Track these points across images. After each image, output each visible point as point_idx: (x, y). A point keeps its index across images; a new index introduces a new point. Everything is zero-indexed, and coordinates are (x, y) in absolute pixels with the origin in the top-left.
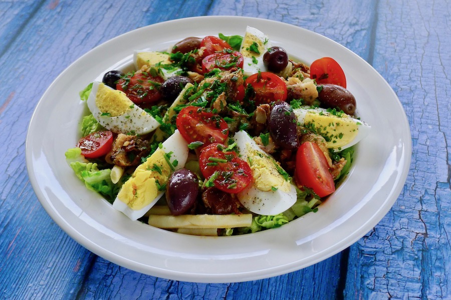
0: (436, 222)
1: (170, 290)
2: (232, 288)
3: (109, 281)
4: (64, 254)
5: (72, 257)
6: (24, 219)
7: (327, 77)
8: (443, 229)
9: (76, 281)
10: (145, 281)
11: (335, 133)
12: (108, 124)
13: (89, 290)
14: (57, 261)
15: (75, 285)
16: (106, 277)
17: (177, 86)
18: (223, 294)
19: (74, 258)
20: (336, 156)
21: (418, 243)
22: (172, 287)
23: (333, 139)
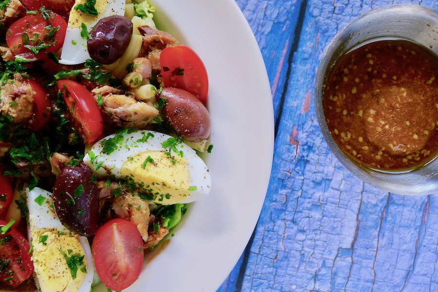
7: (183, 74)
11: (161, 192)
23: (159, 197)
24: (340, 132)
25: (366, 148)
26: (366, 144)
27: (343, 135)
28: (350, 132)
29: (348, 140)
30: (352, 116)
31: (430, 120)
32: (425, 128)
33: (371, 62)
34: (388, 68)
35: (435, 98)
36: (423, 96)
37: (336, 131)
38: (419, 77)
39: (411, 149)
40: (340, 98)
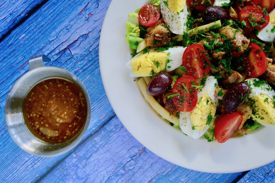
1: (133, 158)
2: (159, 176)
3: (111, 134)
4: (101, 105)
5: (103, 110)
6: (94, 71)
9: (98, 124)
10: (126, 145)
11: (260, 115)
13: (101, 133)
14: (96, 107)
15: (97, 126)
16: (111, 131)
17: (212, 18)
18: (153, 175)
19: (104, 111)
22: (135, 157)
24: (65, 135)
25: (75, 124)
26: (73, 124)
27: (67, 134)
28: (66, 131)
29: (70, 132)
30: (59, 129)
31: (65, 91)
32: (68, 94)
33: (35, 115)
34: (38, 108)
35: (55, 87)
36: (54, 92)
37: (65, 137)
38: (44, 93)
39: (77, 102)
40: (49, 133)
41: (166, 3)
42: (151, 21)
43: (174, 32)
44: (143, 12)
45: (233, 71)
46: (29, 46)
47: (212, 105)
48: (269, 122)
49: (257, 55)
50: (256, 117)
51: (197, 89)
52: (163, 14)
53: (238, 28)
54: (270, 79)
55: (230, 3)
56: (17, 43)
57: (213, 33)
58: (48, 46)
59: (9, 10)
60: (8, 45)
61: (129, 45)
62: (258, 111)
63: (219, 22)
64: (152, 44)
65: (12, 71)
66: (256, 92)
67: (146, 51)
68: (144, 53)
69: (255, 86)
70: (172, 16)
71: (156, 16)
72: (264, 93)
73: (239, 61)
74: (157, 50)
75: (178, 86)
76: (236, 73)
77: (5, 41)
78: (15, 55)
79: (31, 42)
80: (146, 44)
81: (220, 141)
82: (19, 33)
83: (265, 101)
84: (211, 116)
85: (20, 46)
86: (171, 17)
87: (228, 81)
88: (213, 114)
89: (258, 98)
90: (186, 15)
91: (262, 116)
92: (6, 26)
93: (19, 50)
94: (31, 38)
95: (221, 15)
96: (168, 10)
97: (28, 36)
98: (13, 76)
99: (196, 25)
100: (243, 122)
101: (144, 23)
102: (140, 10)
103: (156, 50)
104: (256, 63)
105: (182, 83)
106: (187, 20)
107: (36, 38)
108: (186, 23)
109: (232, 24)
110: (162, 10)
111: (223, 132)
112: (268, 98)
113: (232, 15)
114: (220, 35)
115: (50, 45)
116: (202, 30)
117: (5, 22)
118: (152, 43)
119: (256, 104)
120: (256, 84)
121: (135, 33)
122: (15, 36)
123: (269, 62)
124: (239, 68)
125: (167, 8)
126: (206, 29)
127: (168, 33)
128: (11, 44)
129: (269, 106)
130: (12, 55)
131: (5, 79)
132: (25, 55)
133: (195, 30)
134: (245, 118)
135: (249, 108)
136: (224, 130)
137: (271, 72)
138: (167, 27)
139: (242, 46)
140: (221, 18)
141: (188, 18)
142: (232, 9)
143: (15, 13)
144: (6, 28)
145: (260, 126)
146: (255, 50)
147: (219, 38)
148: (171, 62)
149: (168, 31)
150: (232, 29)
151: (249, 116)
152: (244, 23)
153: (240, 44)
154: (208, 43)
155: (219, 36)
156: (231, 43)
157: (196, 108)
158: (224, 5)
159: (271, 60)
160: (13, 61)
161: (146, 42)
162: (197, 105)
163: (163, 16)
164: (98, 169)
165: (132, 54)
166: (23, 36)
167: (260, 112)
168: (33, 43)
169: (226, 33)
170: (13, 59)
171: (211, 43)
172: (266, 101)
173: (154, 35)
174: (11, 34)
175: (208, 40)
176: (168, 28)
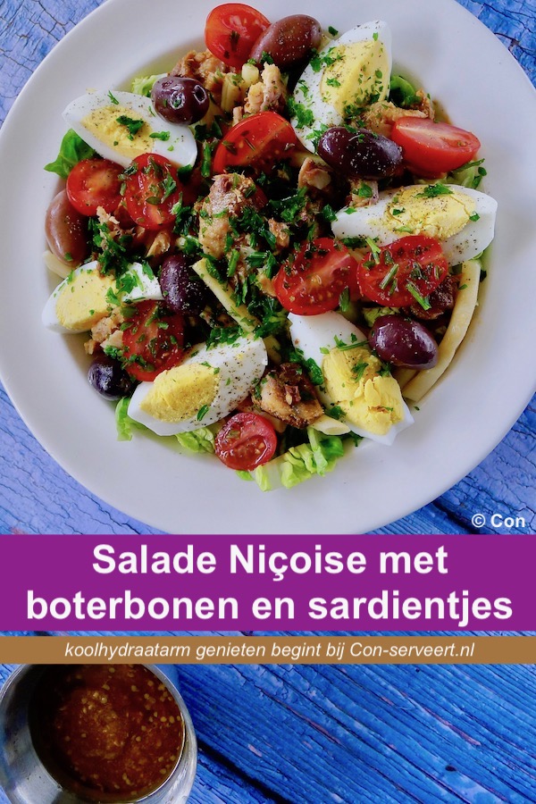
0: (498, 16)
7: (238, 35)
8: (514, 15)
11: (371, 82)
12: (219, 414)
17: (194, 286)
20: (397, 96)
21: (523, 59)
23: (377, 88)
33: (163, 719)
34: (151, 736)
41: (201, 412)
42: (261, 430)
43: (265, 363)
44: (243, 461)
45: (299, 184)
46: (271, 728)
47: (400, 200)
48: (381, 54)
49: (241, 145)
50: (381, 89)
51: (380, 248)
52: (230, 408)
53: (194, 217)
54: (281, 96)
55: (140, 262)
56: (275, 759)
57: (230, 269)
58: (259, 682)
59: (201, 794)
60: (286, 779)
61: (337, 461)
62: (366, 91)
63: (199, 267)
64: (314, 404)
65: (345, 757)
66: (326, 114)
67: (336, 413)
68: (344, 414)
69: (313, 121)
70: (227, 384)
71: (242, 424)
72: (320, 94)
73: (269, 183)
74: (323, 386)
75: (391, 297)
76: (303, 175)
77: (278, 788)
78: (306, 758)
79: (260, 726)
80: (319, 417)
81: (475, 144)
82: (248, 758)
83: (338, 85)
84: (426, 190)
85: (280, 750)
86: (231, 384)
87: (327, 186)
88: (420, 188)
89: (336, 103)
90: (209, 352)
91: (373, 78)
92: (242, 794)
93: (291, 751)
94: (251, 727)
95: (179, 269)
96: (215, 400)
97: (249, 736)
98: (359, 752)
99: (223, 318)
100: (407, 113)
101: (269, 446)
102: (240, 470)
103: (322, 389)
104: (259, 143)
105: (380, 290)
106: (219, 345)
107: (248, 717)
108: (229, 343)
109: (189, 237)
110: (220, 416)
111: (451, 146)
112: (326, 80)
113: (165, 247)
114: (229, 251)
115: (255, 678)
116: (233, 298)
117: (232, 798)
118: (311, 406)
119: (351, 102)
120: (307, 120)
121: (304, 457)
122: (259, 768)
123: (243, 112)
124: (286, 176)
125: (213, 404)
126: (226, 290)
127: (272, 375)
128: (281, 773)
129: (344, 71)
130: (307, 766)
131: (371, 770)
132: (298, 735)
133: (240, 316)
134: (395, 112)
135: (368, 113)
136: (448, 146)
137: (265, 100)
138: (259, 384)
139: (238, 187)
140: (187, 266)
141: (215, 346)
142: (151, 251)
143: (204, 777)
144: (245, 792)
145: (397, 73)
146: (229, 155)
147: (238, 250)
148: (339, 338)
149: (268, 377)
150: (205, 229)
151: (386, 107)
152: (176, 208)
153: (237, 193)
154: (259, 270)
155: (234, 250)
156: (240, 216)
157: (425, 233)
158: (151, 272)
159: (236, 111)
160: (322, 761)
161: (316, 419)
162: (417, 233)
163: (234, 406)
164: (530, 476)
165: (354, 444)
166: (252, 748)
167: (367, 86)
168: (263, 722)
169: (220, 238)
170: (317, 761)
171: (257, 263)
172: (336, 82)
173: (291, 406)
174: (258, 778)
175: (251, 274)
176: (258, 382)
